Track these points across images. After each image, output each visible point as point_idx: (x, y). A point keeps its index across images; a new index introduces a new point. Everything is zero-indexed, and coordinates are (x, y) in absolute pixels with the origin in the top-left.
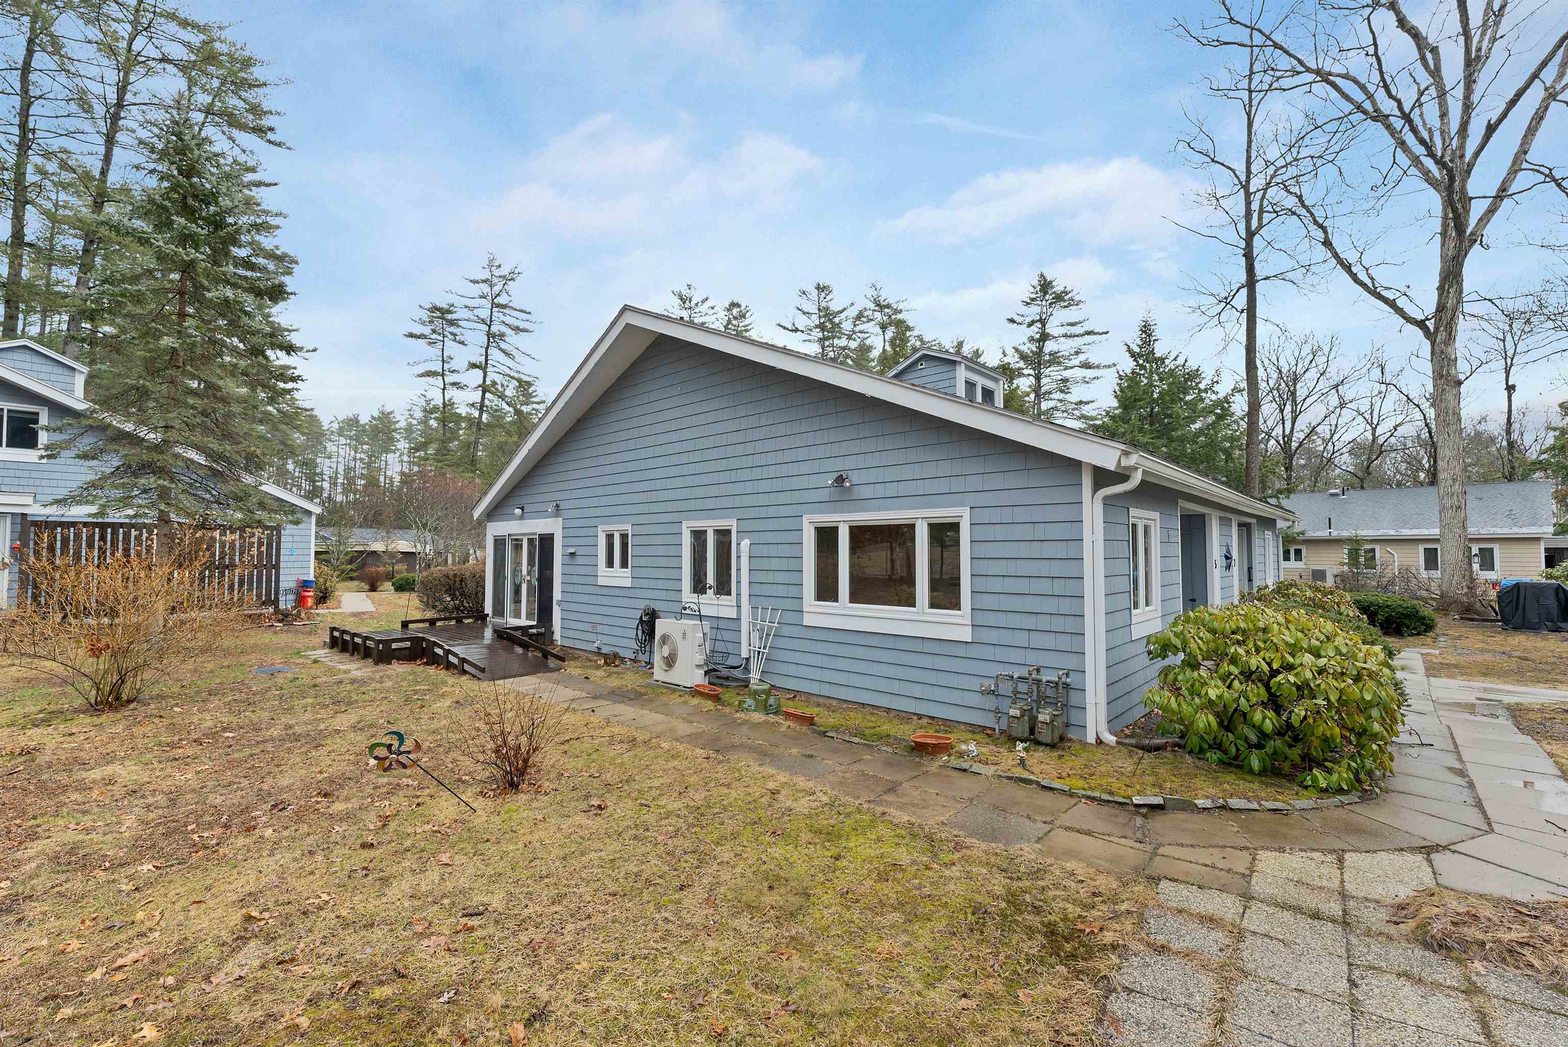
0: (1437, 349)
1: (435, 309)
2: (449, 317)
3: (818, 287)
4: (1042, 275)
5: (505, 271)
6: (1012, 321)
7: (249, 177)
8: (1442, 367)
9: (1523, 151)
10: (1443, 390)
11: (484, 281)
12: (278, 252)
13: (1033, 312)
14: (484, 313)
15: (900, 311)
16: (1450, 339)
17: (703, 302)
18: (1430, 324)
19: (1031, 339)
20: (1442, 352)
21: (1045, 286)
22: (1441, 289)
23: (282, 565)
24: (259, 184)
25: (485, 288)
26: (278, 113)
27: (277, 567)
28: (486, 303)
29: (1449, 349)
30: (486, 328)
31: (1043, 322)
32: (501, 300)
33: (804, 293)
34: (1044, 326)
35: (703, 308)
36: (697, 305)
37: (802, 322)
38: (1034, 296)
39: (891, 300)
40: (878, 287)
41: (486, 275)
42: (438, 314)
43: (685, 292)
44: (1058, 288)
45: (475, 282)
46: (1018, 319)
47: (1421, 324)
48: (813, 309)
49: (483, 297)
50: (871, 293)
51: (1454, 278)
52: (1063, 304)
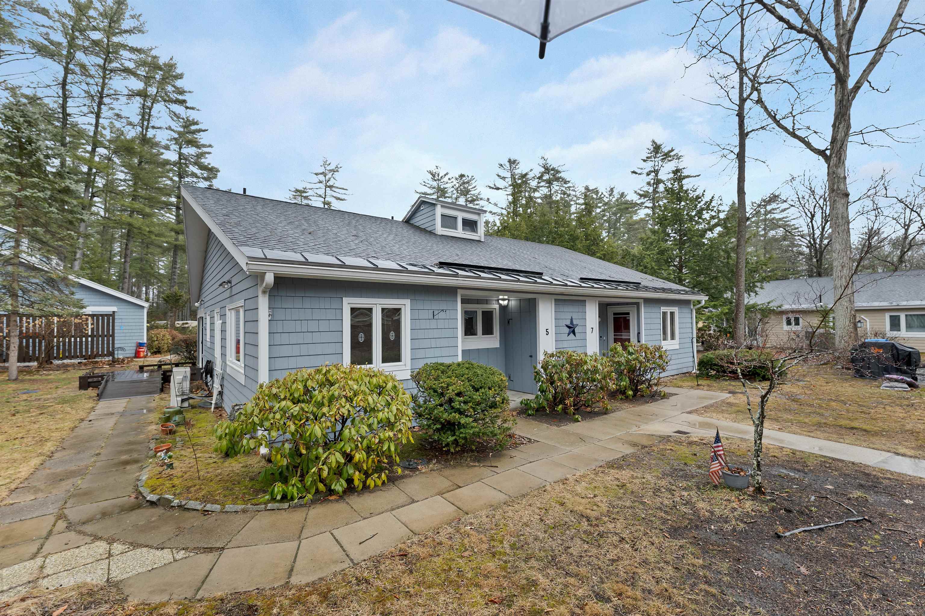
0: (830, 170)
1: (297, 191)
2: (305, 195)
3: (510, 161)
4: (653, 141)
5: (332, 167)
6: (634, 172)
7: (193, 128)
8: (834, 184)
9: (899, 15)
10: (835, 201)
11: (321, 174)
12: (210, 166)
13: (649, 166)
14: (321, 192)
15: (560, 172)
16: (839, 162)
17: (445, 175)
18: (828, 152)
19: (649, 184)
20: (834, 173)
21: (657, 148)
22: (834, 126)
23: (116, 335)
24: (200, 131)
25: (321, 177)
26: (190, 92)
27: (113, 336)
28: (322, 186)
29: (839, 170)
30: (323, 200)
31: (656, 172)
32: (330, 183)
33: (501, 165)
34: (657, 175)
35: (446, 179)
36: (441, 177)
37: (501, 183)
38: (649, 155)
39: (555, 165)
40: (546, 158)
41: (322, 170)
42: (298, 194)
43: (434, 170)
44: (666, 150)
45: (316, 174)
46: (639, 171)
47: (821, 153)
48: (508, 175)
49: (321, 182)
50: (542, 162)
51: (843, 116)
52: (670, 159)
